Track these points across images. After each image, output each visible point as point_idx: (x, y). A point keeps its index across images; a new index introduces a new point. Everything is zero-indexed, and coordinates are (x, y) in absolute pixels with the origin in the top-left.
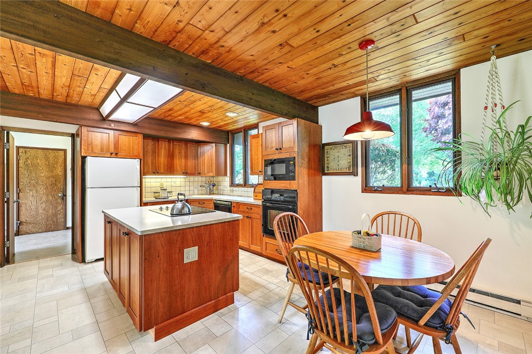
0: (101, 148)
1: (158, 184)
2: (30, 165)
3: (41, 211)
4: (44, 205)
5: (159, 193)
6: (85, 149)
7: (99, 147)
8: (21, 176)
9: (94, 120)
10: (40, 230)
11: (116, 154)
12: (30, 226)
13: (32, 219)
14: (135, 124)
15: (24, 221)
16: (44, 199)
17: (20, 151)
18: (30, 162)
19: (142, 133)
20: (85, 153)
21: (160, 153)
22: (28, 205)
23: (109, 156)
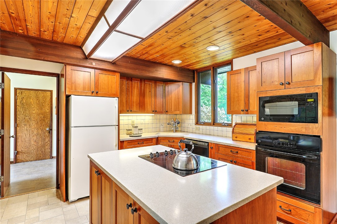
0: (83, 88)
1: (130, 122)
2: (25, 104)
3: (33, 143)
4: (35, 137)
5: (131, 130)
6: (69, 88)
7: (82, 86)
8: (18, 113)
9: (77, 59)
10: (32, 159)
11: (97, 93)
12: (25, 155)
13: (26, 149)
14: (114, 63)
15: (20, 151)
16: (35, 133)
17: (17, 92)
18: (25, 101)
19: (119, 72)
20: (69, 91)
21: (133, 92)
22: (23, 137)
23: (90, 95)
